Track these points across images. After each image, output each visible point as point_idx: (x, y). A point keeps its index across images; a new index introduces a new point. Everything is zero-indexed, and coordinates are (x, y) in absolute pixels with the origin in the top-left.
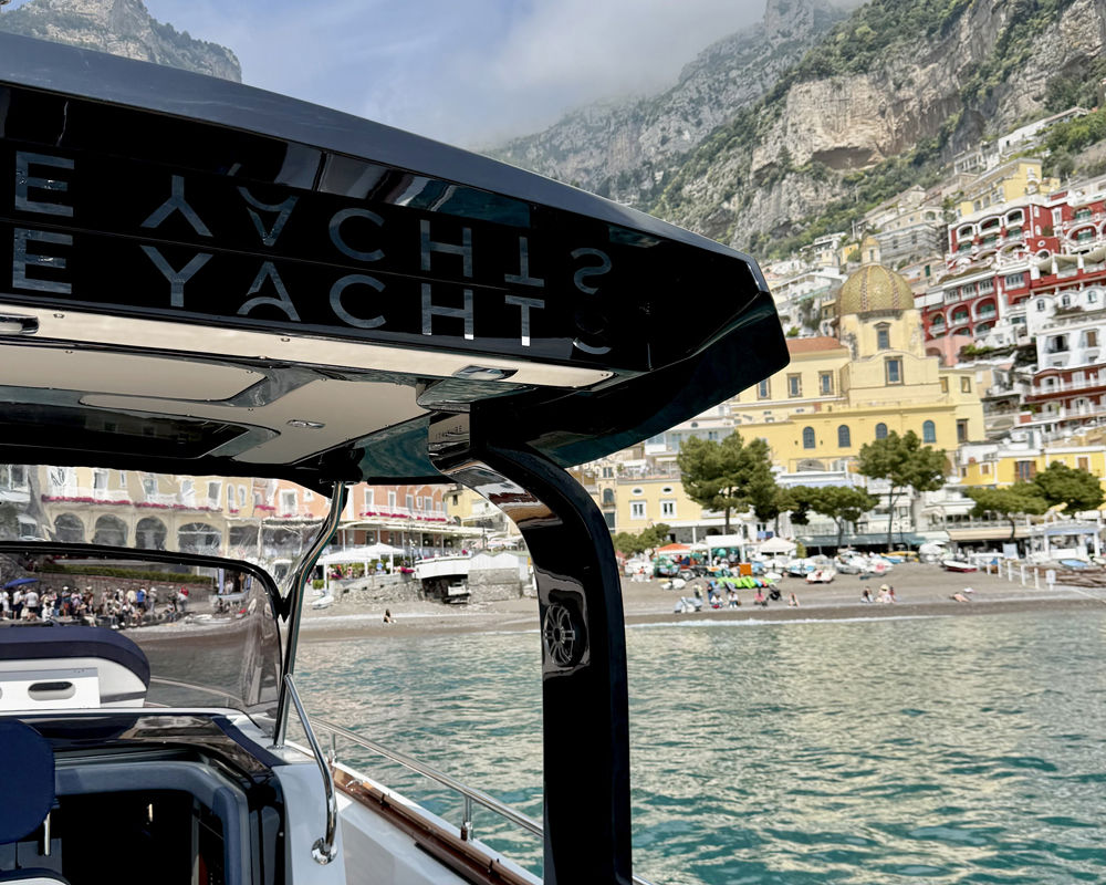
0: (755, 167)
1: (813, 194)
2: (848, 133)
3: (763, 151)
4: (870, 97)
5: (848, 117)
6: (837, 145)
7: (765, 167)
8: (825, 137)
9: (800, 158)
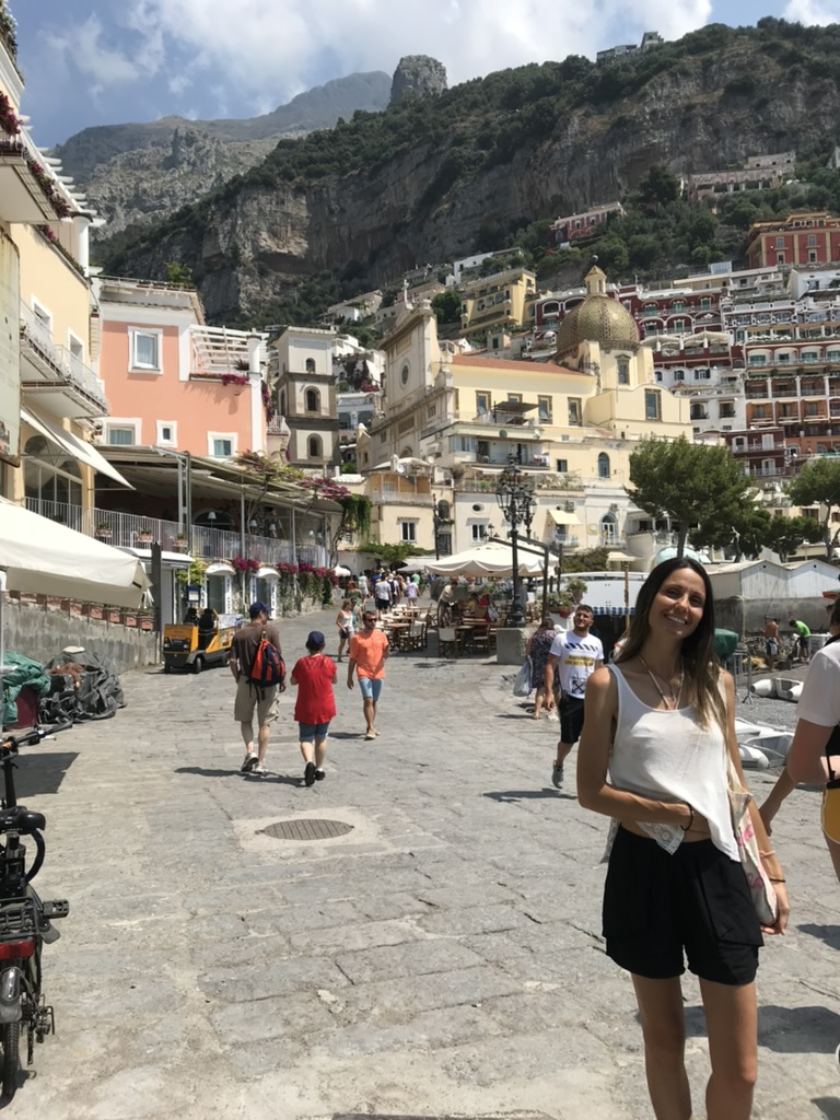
0: (205, 254)
1: (258, 288)
2: (289, 242)
3: (213, 242)
4: (308, 217)
5: (289, 228)
6: (279, 250)
7: (214, 256)
8: (270, 242)
9: (247, 253)
